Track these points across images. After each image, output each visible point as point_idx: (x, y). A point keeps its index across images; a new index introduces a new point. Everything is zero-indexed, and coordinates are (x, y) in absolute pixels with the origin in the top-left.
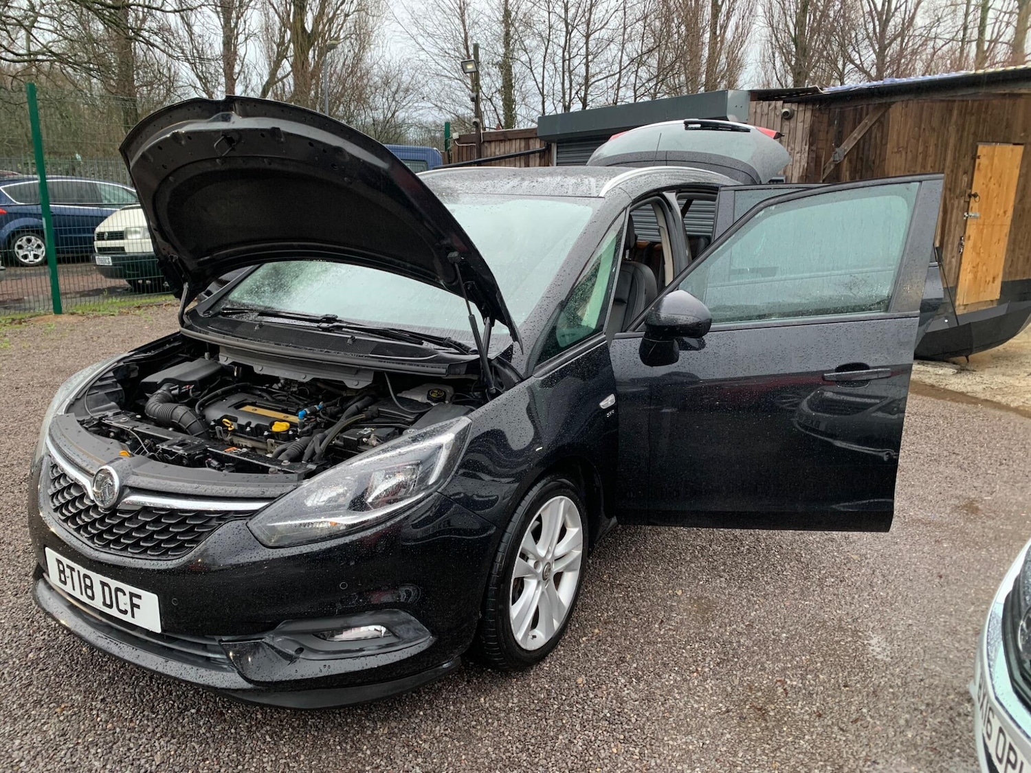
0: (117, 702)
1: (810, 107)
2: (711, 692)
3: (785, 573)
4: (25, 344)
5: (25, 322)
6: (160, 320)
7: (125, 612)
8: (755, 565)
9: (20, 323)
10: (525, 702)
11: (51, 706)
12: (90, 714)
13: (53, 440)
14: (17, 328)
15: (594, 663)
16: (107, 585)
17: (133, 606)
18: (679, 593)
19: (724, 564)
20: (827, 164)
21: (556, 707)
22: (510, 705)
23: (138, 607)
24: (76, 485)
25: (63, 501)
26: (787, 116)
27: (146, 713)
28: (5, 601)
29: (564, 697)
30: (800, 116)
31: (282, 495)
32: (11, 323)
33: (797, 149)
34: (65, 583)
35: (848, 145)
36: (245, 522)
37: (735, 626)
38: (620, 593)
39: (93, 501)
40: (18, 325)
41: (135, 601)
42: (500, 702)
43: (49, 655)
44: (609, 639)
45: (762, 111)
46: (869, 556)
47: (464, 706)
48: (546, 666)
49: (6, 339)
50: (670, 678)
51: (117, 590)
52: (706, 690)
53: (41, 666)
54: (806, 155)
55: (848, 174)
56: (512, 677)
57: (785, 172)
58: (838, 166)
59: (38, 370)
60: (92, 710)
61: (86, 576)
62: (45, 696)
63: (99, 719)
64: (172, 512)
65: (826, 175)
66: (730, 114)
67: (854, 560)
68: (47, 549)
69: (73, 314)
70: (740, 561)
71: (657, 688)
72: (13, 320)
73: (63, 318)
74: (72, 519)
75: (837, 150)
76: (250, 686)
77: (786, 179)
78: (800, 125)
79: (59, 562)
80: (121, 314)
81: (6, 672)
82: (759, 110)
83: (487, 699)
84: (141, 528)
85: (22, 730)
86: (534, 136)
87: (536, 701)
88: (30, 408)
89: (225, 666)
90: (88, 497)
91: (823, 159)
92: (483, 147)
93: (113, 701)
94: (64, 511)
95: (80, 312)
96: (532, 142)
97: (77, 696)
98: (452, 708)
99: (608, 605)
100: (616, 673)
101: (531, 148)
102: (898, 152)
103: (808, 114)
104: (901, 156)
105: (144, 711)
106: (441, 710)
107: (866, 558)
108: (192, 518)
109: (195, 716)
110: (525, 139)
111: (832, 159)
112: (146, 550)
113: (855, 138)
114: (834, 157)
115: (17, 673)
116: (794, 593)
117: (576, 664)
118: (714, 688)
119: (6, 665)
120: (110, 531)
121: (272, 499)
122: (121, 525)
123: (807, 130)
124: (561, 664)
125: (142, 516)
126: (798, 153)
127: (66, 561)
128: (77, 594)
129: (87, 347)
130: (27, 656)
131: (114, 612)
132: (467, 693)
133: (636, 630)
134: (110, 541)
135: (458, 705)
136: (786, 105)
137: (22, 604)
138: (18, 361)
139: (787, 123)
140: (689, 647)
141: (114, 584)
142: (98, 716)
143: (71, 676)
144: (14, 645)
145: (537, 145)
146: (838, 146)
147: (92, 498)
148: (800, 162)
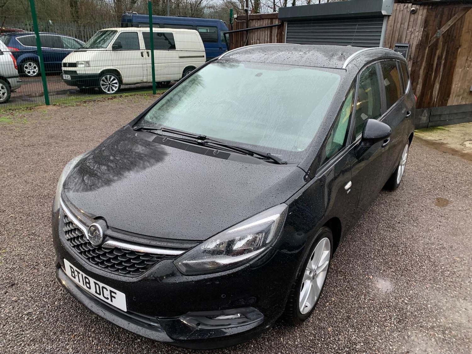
0: (101, 333)
1: (426, 7)
2: (397, 339)
3: (423, 267)
4: (34, 121)
5: (33, 109)
6: (96, 109)
7: (108, 299)
8: (407, 262)
9: (31, 110)
10: (304, 341)
11: (69, 333)
12: (89, 340)
13: (64, 201)
14: (30, 112)
15: (335, 319)
16: (98, 284)
17: (112, 296)
18: (371, 277)
19: (391, 261)
20: (432, 38)
21: (320, 345)
22: (296, 343)
23: (115, 298)
24: (79, 229)
25: (72, 237)
26: (413, 12)
27: (116, 340)
28: (40, 270)
29: (323, 339)
30: (421, 12)
31: (192, 248)
32: (26, 109)
33: (417, 30)
34: (75, 278)
35: (444, 29)
36: (171, 261)
37: (403, 299)
38: (342, 276)
39: (88, 240)
40: (29, 111)
41: (113, 294)
42: (291, 341)
43: (65, 304)
44: (340, 304)
45: (400, 9)
46: (464, 259)
47: (273, 343)
48: (311, 320)
49: (25, 118)
50: (375, 329)
51: (103, 287)
52: (394, 338)
53: (62, 309)
54: (422, 33)
55: (441, 43)
56: (295, 326)
57: (409, 42)
58: (438, 40)
59: (42, 136)
60: (89, 337)
61: (86, 277)
62: (66, 328)
63: (93, 343)
64: (132, 252)
65: (431, 44)
66: (383, 10)
67: (458, 261)
68: (65, 260)
69: (54, 105)
70: (399, 259)
71: (370, 336)
72: (27, 108)
73: (50, 107)
74: (77, 247)
75: (438, 31)
76: (173, 341)
77: (409, 46)
78: (420, 17)
79: (71, 267)
80: (77, 105)
81: (45, 313)
82: (398, 8)
83: (284, 339)
84: (116, 258)
85: (57, 348)
86: (276, 17)
87: (309, 341)
88: (40, 157)
89: (160, 330)
90: (85, 237)
91: (430, 36)
92: (249, 23)
93: (99, 332)
94: (73, 242)
95: (58, 104)
96: (274, 20)
97: (81, 328)
98: (267, 343)
99: (336, 284)
100: (347, 326)
101: (274, 23)
102: (468, 32)
103: (425, 11)
104: (469, 34)
105: (115, 339)
106: (262, 345)
107: (464, 260)
108: (143, 256)
109: (140, 343)
110: (271, 19)
111: (435, 36)
112: (118, 270)
113: (449, 25)
114: (437, 35)
115: (51, 313)
116: (430, 280)
117: (326, 319)
118: (399, 337)
119: (45, 308)
120: (98, 257)
121: (187, 250)
122: (104, 255)
123: (423, 20)
124: (318, 318)
125: (116, 252)
126: (417, 32)
127: (75, 268)
128: (81, 284)
129: (63, 124)
130: (54, 303)
131: (101, 297)
132: (274, 335)
133: (353, 299)
134: (98, 262)
135: (270, 342)
136: (413, 6)
137: (49, 272)
138: (32, 130)
139: (413, 16)
140: (382, 311)
141: (101, 285)
142: (93, 341)
143: (77, 316)
144: (47, 296)
145: (276, 22)
146: (439, 29)
147: (88, 238)
148: (418, 37)
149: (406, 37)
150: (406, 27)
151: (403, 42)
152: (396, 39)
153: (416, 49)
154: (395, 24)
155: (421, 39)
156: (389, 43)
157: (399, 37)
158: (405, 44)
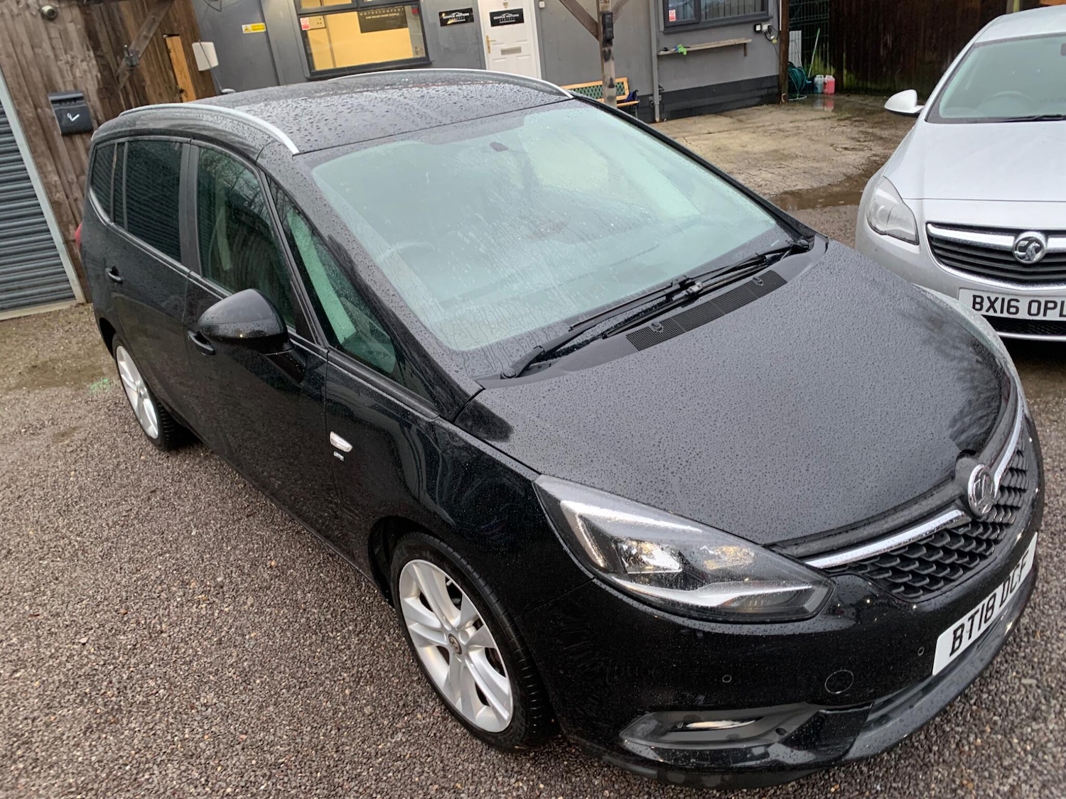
20: (122, 71)
26: (50, 18)
30: (67, 15)
33: (80, 56)
35: (138, 48)
45: (12, 12)
54: (94, 62)
65: (122, 84)
78: (71, 28)
91: (114, 66)
103: (76, 11)
111: (125, 65)
113: (145, 37)
114: (130, 61)
123: (83, 31)
126: (82, 61)
139: (51, 24)
148: (90, 72)
149: (63, 77)
150: (50, 53)
151: (63, 90)
152: (41, 86)
153: (101, 100)
154: (19, 50)
155: (99, 75)
156: (25, 98)
157: (45, 78)
158: (67, 93)
